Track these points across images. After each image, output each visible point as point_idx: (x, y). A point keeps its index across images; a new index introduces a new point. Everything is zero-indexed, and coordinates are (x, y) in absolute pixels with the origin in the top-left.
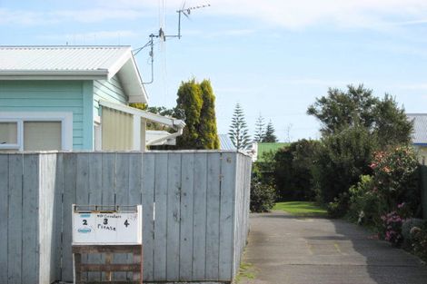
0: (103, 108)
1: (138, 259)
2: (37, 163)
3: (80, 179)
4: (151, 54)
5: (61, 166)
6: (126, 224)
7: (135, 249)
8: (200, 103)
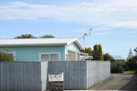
0: (69, 51)
1: (62, 84)
2: (41, 64)
3: (53, 67)
4: (84, 39)
5: (49, 64)
6: (60, 77)
7: (62, 82)
8: (98, 49)
